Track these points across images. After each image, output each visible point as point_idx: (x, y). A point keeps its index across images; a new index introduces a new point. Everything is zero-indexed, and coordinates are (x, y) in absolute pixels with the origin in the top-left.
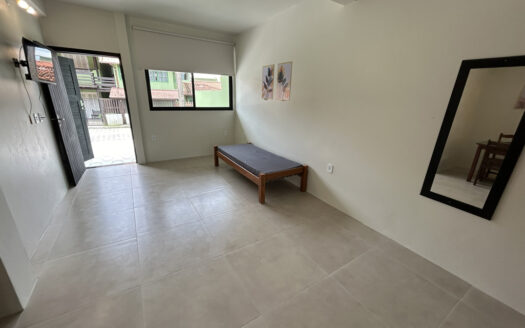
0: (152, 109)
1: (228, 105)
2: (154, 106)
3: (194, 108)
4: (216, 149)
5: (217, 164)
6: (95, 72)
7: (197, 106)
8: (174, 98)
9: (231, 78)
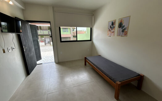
0: (61, 41)
1: (89, 39)
2: (62, 40)
3: (77, 41)
4: (86, 58)
5: (85, 64)
6: (49, 30)
7: (78, 40)
8: (70, 37)
9: (91, 28)
